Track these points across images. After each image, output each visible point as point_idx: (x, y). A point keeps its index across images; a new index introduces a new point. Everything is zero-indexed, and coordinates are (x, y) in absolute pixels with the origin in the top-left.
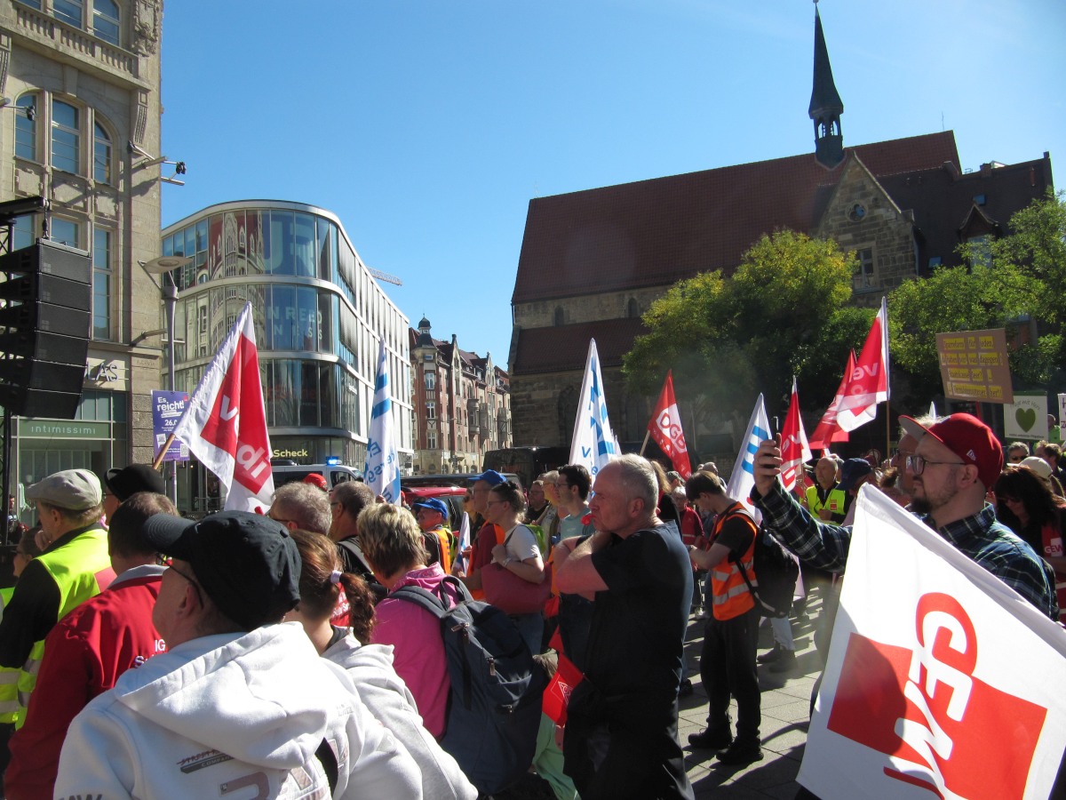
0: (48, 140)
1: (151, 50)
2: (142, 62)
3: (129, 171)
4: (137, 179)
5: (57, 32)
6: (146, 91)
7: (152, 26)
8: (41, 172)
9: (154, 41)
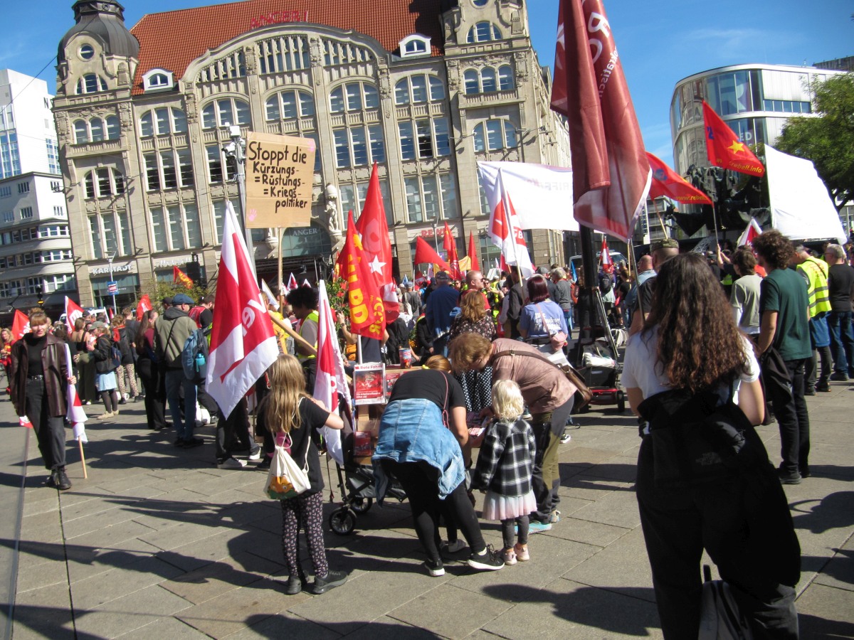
0: (487, 139)
1: (525, 80)
2: (519, 89)
3: (522, 138)
4: (525, 140)
5: (482, 97)
6: (523, 102)
7: (525, 69)
8: (485, 154)
9: (526, 76)
